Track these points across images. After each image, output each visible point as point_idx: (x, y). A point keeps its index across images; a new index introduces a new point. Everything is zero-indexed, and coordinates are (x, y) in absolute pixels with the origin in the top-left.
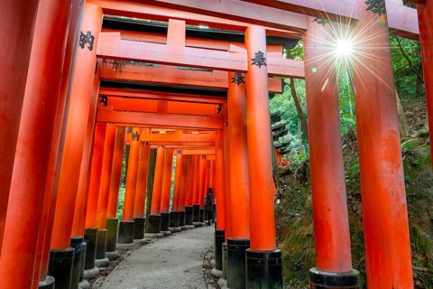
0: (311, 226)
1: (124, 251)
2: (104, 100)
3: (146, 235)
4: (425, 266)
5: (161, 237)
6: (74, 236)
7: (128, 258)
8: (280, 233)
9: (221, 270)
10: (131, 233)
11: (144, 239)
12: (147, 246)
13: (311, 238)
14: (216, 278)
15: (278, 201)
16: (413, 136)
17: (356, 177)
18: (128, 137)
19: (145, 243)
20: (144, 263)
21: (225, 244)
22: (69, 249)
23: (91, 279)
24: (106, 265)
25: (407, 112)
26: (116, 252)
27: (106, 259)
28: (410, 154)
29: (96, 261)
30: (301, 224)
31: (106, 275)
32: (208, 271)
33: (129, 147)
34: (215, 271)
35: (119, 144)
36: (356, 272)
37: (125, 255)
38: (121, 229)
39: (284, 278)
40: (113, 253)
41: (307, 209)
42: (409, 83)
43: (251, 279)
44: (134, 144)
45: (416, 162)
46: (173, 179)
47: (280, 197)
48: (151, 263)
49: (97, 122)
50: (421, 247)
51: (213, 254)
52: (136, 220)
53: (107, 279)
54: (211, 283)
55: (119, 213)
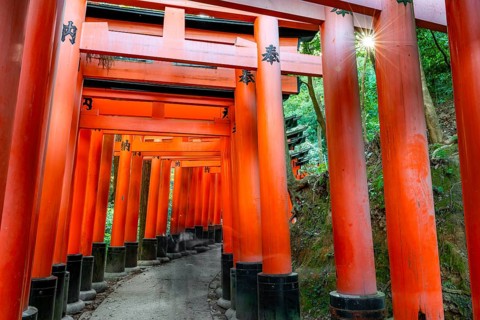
0: (332, 247)
1: (113, 281)
2: (88, 102)
3: (139, 262)
4: (460, 288)
5: (157, 265)
6: (55, 263)
7: (120, 289)
8: (297, 256)
9: (229, 299)
10: (122, 261)
11: (138, 268)
12: (141, 275)
13: (332, 261)
14: (224, 309)
15: (295, 220)
16: (447, 142)
17: (382, 190)
18: (116, 146)
19: (139, 272)
20: (138, 295)
21: (234, 269)
22: (51, 277)
23: (76, 314)
24: (93, 298)
25: (443, 115)
26: (104, 283)
27: (93, 291)
28: (443, 163)
29: (81, 293)
30: (321, 244)
31: (93, 309)
32: (214, 302)
33: (117, 159)
34: (222, 301)
35: (106, 154)
36: (381, 294)
37: (115, 287)
38: (109, 255)
39: (302, 307)
40: (100, 284)
41: (328, 227)
42: (445, 81)
43: (264, 307)
44: (124, 155)
45: (450, 171)
46: (171, 197)
47: (297, 215)
48: (146, 295)
49: (81, 129)
50: (455, 266)
51: (220, 283)
52: (128, 244)
53: (94, 314)
54: (218, 315)
55: (108, 238)
